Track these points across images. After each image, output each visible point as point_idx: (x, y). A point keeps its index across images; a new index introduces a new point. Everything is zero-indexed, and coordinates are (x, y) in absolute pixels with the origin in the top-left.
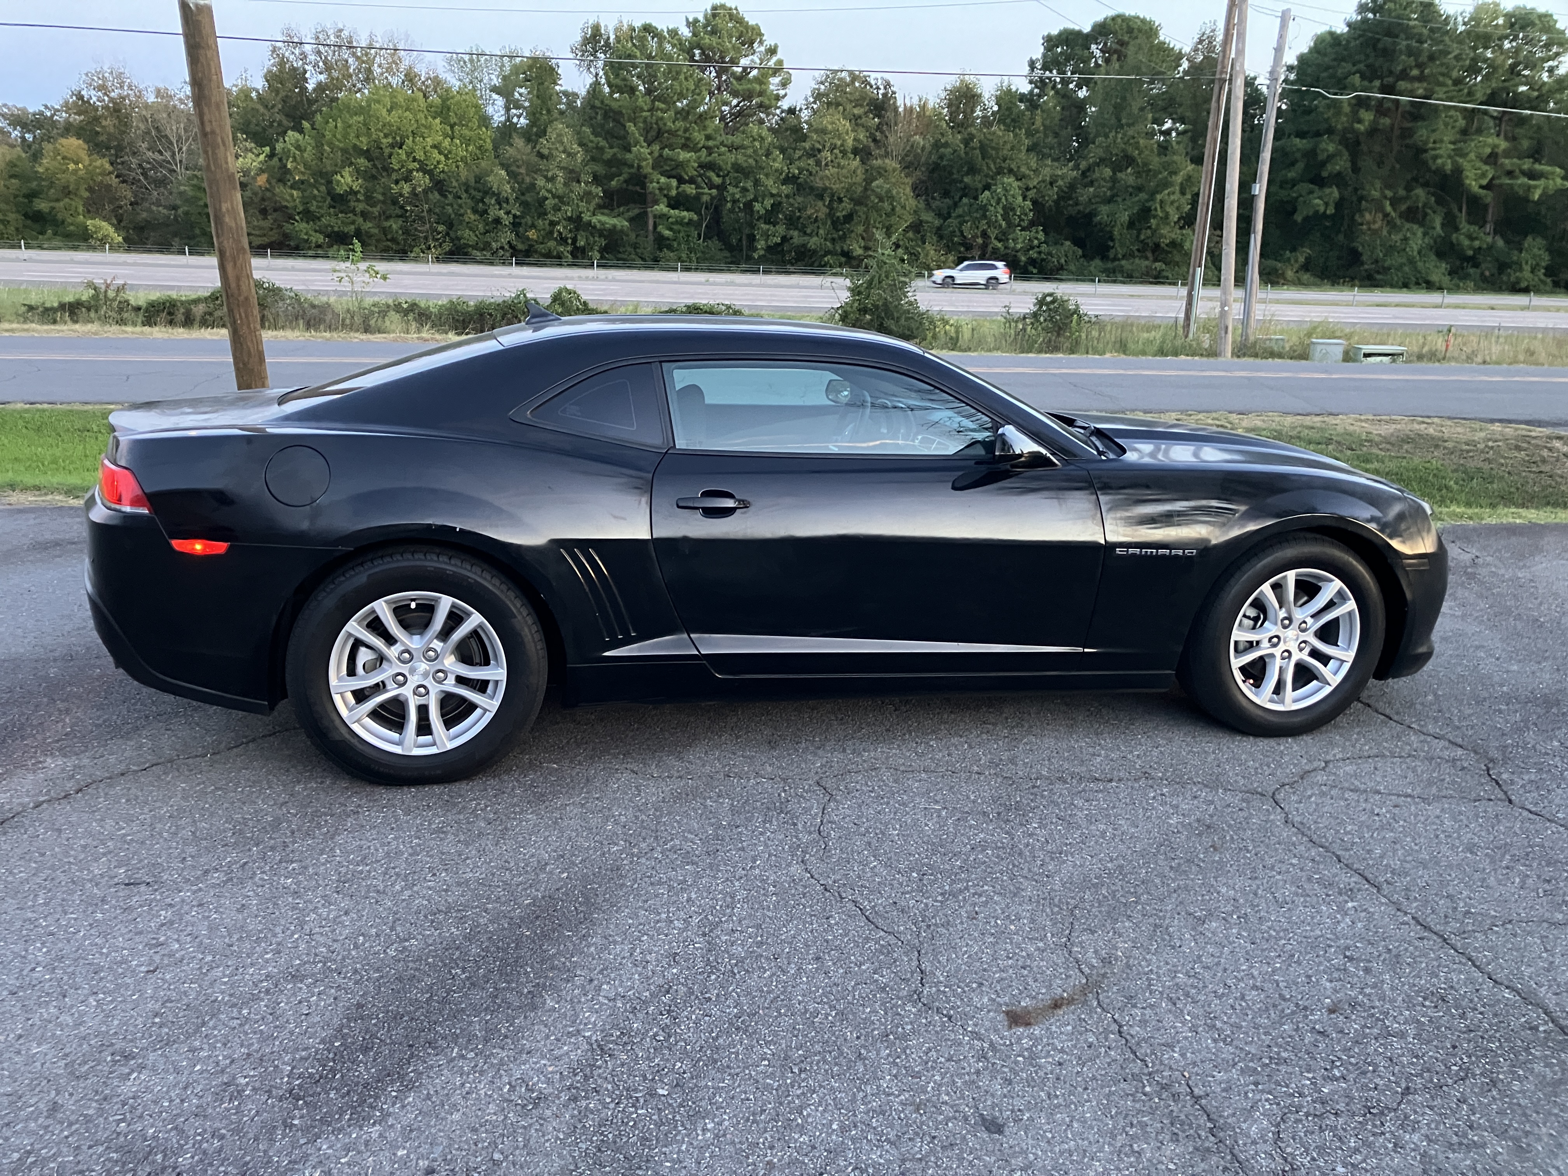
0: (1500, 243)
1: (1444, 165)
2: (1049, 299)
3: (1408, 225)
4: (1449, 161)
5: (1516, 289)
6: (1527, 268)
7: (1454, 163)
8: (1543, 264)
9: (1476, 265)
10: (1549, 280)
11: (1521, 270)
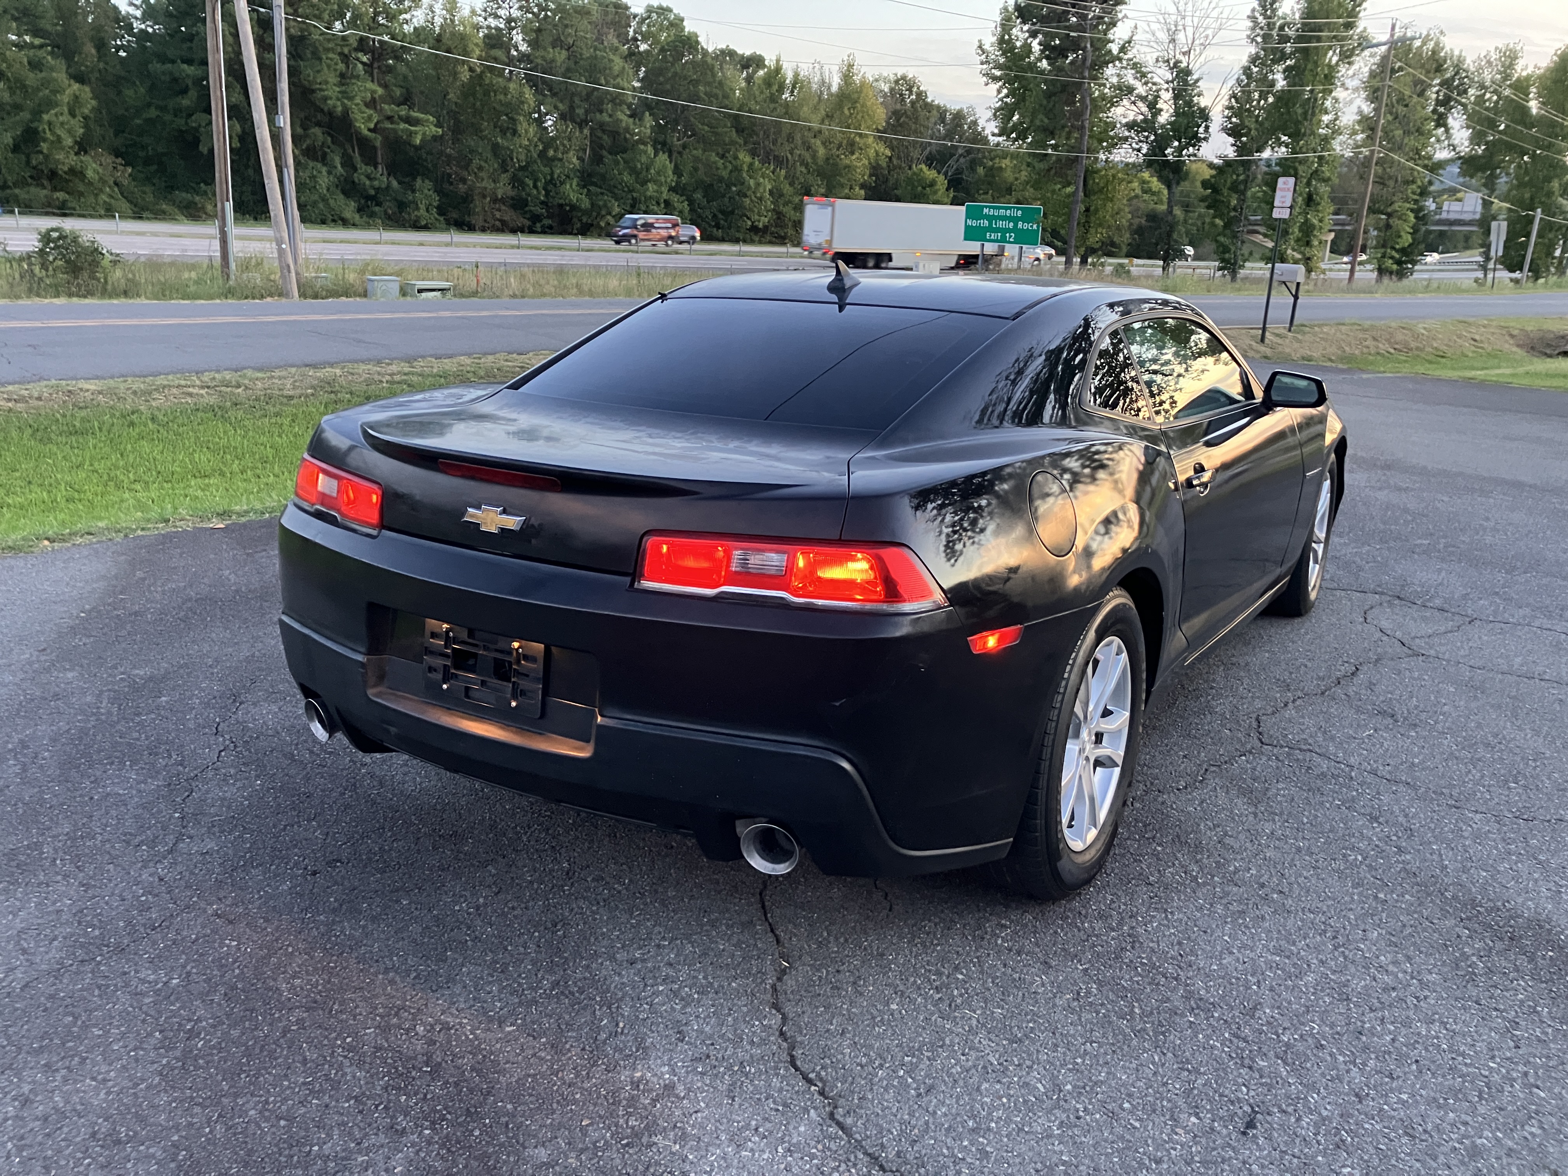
0: (395, 184)
1: (335, 107)
2: (55, 235)
3: (311, 164)
4: (339, 103)
5: (417, 226)
6: (422, 207)
7: (343, 104)
8: (435, 204)
9: (379, 204)
10: (442, 219)
11: (418, 209)
